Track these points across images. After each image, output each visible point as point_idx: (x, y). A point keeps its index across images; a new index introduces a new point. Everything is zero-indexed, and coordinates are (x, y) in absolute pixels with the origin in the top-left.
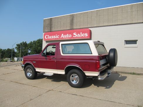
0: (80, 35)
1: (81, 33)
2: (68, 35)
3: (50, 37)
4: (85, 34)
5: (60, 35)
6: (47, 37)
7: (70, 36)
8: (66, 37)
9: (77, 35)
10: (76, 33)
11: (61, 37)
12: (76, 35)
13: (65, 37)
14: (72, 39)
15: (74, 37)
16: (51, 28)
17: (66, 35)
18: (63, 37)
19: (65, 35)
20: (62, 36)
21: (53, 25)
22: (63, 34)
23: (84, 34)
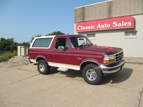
0: (122, 24)
1: (123, 22)
2: (105, 25)
3: (84, 28)
4: (129, 23)
5: (97, 25)
6: (80, 28)
7: (109, 26)
8: (104, 27)
9: (118, 24)
10: (116, 22)
11: (97, 28)
12: (116, 24)
13: (102, 27)
14: (111, 29)
15: (113, 26)
16: (83, 18)
17: (104, 25)
18: (100, 27)
19: (102, 25)
20: (98, 26)
21: (86, 15)
22: (99, 24)
23: (127, 23)
